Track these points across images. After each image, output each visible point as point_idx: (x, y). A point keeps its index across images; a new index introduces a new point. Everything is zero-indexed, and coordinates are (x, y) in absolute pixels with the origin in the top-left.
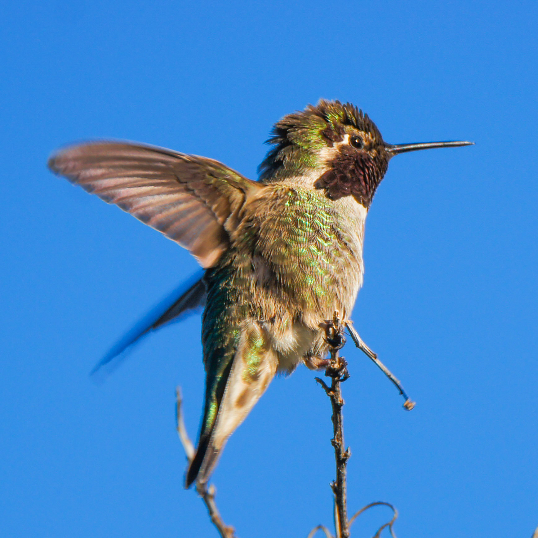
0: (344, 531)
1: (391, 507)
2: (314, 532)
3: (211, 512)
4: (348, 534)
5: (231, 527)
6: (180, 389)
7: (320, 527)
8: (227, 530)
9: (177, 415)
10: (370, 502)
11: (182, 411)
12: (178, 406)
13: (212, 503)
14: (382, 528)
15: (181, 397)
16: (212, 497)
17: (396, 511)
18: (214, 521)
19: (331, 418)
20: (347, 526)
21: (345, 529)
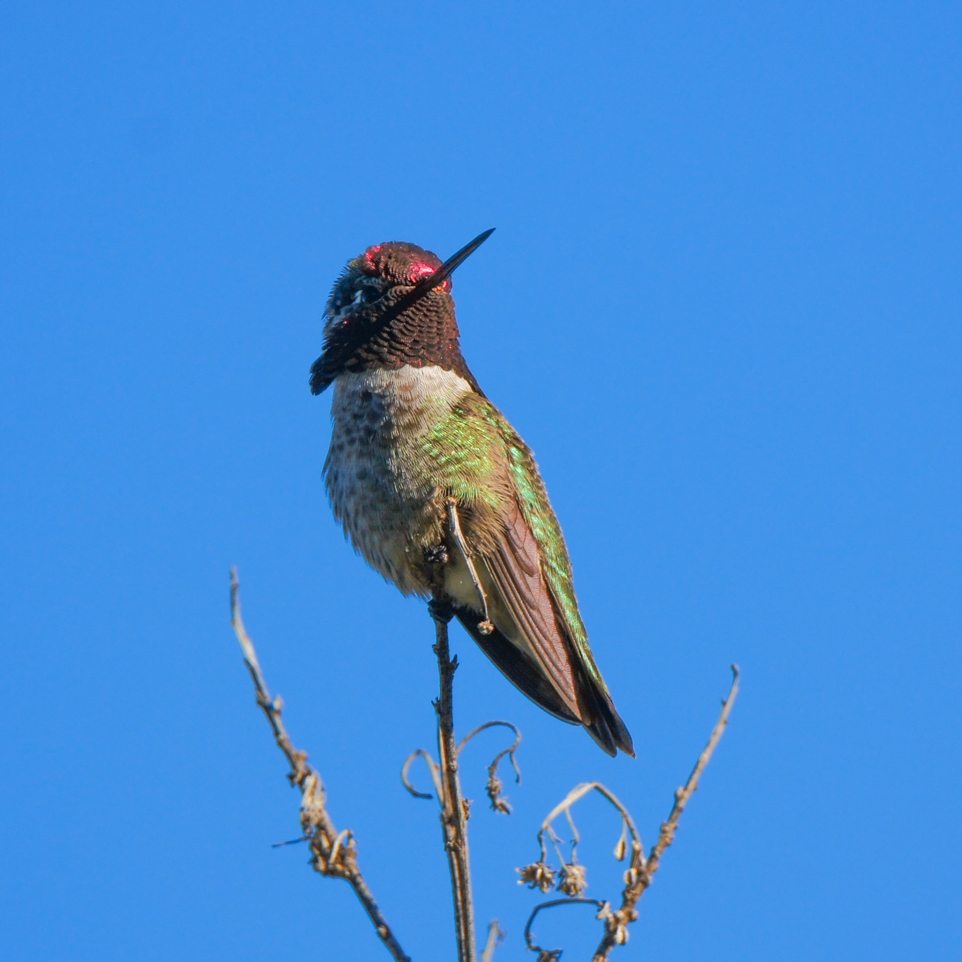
0: (451, 764)
1: (512, 728)
2: (412, 758)
3: (277, 733)
4: (455, 767)
5: (303, 753)
6: (235, 570)
7: (419, 752)
8: (298, 756)
9: (233, 604)
10: (484, 723)
11: (237, 598)
12: (233, 591)
13: (278, 720)
14: (501, 755)
15: (236, 580)
16: (278, 712)
17: (519, 733)
18: (280, 744)
19: (427, 612)
20: (454, 756)
21: (452, 760)
